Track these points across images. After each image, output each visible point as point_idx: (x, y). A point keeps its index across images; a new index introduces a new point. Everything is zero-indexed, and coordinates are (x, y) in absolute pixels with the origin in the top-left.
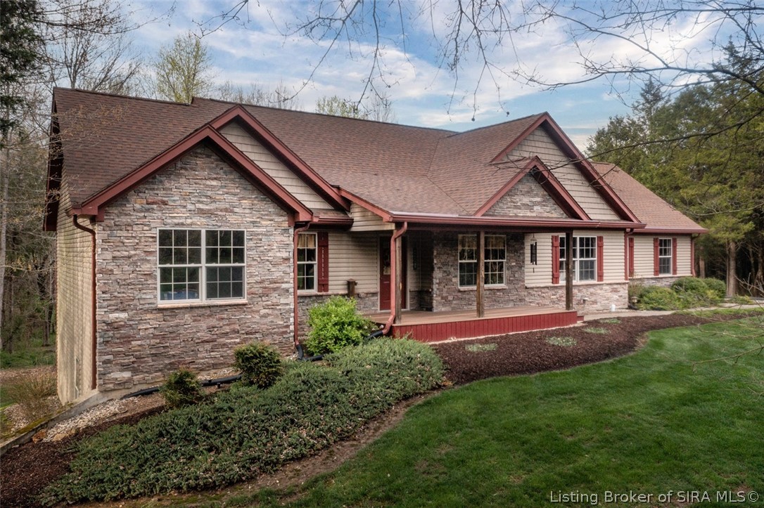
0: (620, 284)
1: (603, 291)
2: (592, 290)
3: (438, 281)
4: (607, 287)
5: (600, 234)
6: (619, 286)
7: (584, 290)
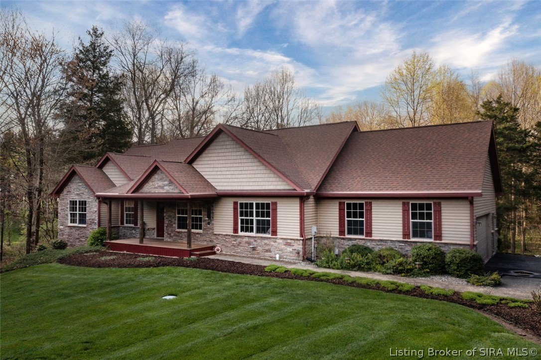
0: (294, 240)
1: (277, 244)
2: (266, 241)
3: (166, 225)
4: (281, 241)
5: (274, 200)
6: (293, 241)
7: (259, 241)
